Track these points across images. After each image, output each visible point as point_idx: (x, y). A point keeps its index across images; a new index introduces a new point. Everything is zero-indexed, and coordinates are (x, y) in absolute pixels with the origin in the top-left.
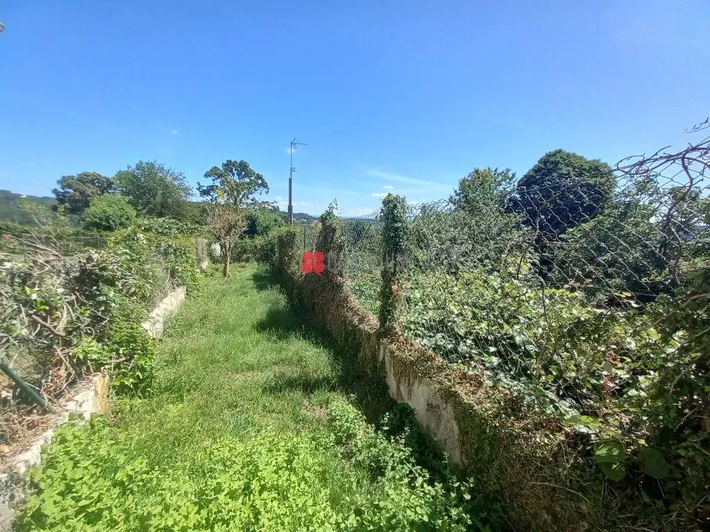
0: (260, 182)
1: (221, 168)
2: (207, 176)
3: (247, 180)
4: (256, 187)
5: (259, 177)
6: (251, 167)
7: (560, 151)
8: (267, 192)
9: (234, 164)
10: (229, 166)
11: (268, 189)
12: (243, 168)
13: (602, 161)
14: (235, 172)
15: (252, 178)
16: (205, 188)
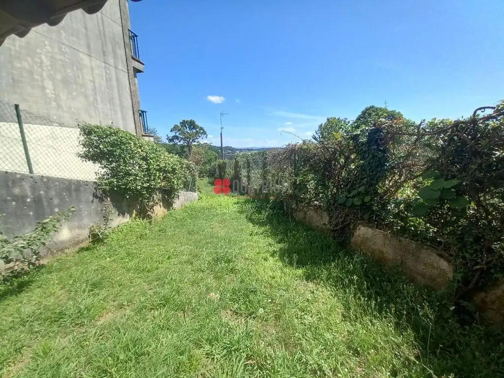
0: (202, 131)
1: (179, 125)
2: (171, 131)
3: (194, 131)
4: (200, 135)
5: (201, 129)
6: (196, 123)
7: (373, 107)
8: (206, 137)
9: (187, 122)
10: (184, 123)
11: (207, 135)
12: (192, 125)
13: (397, 111)
14: (187, 126)
15: (197, 130)
16: (171, 138)
